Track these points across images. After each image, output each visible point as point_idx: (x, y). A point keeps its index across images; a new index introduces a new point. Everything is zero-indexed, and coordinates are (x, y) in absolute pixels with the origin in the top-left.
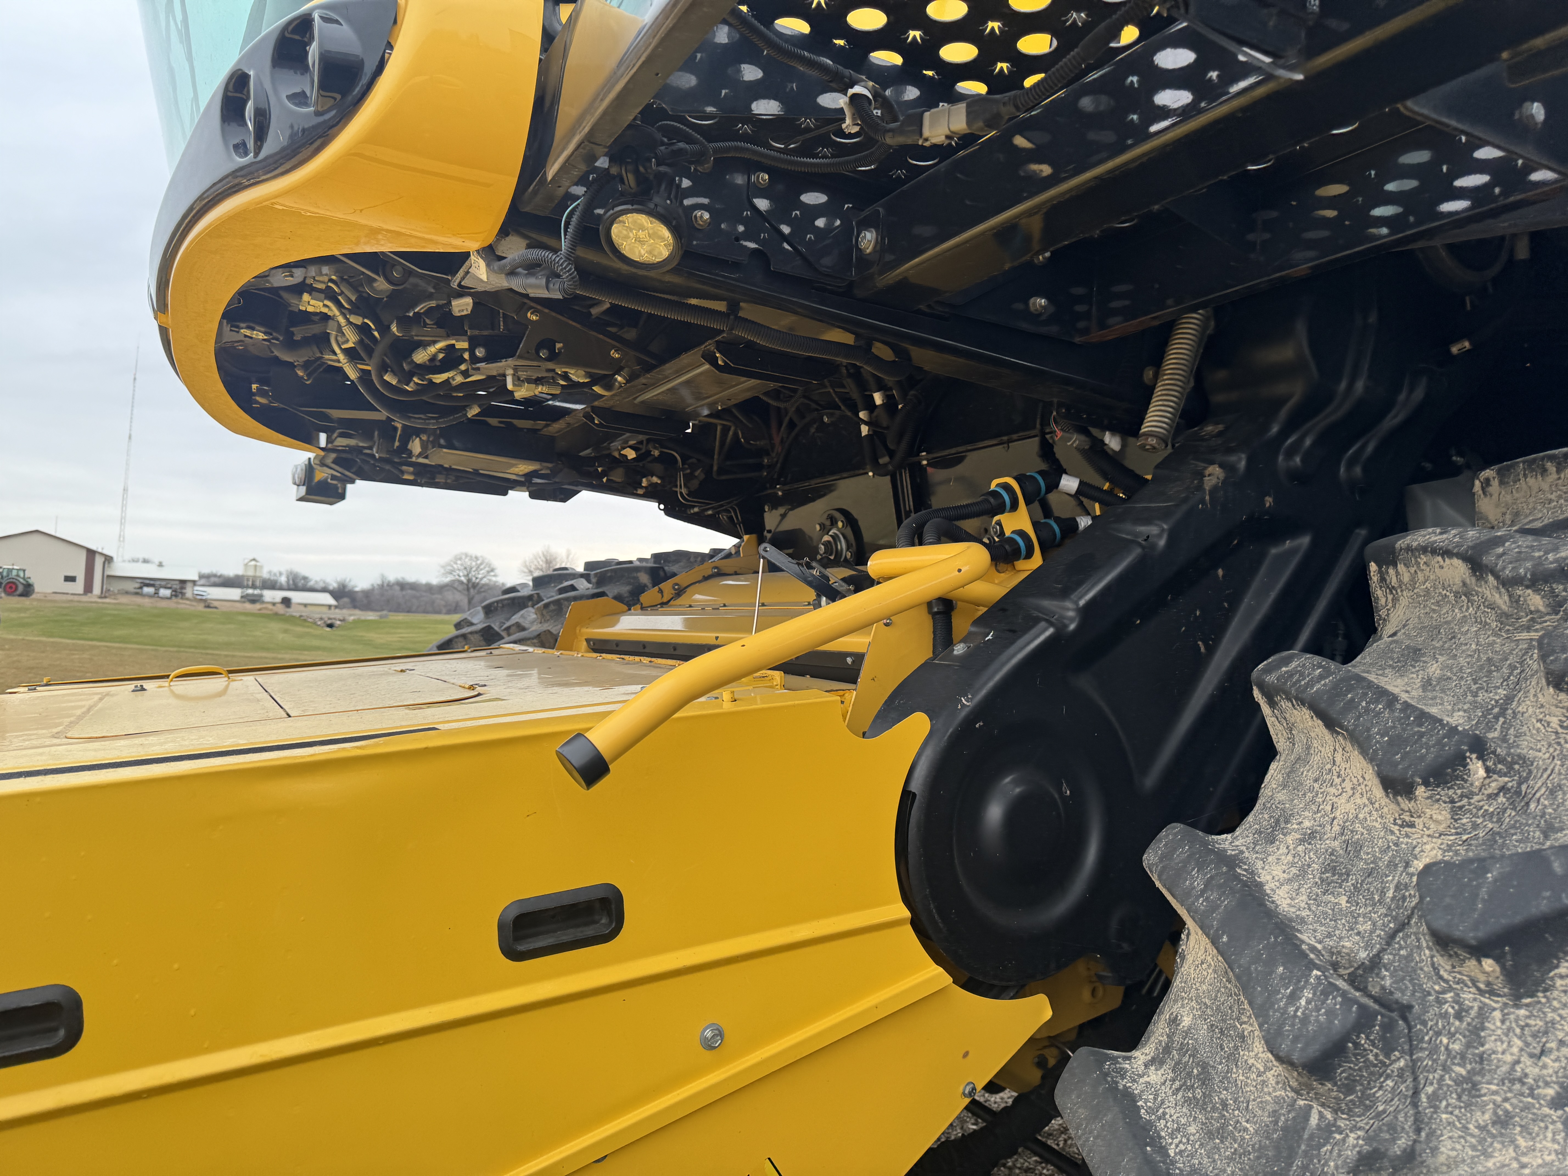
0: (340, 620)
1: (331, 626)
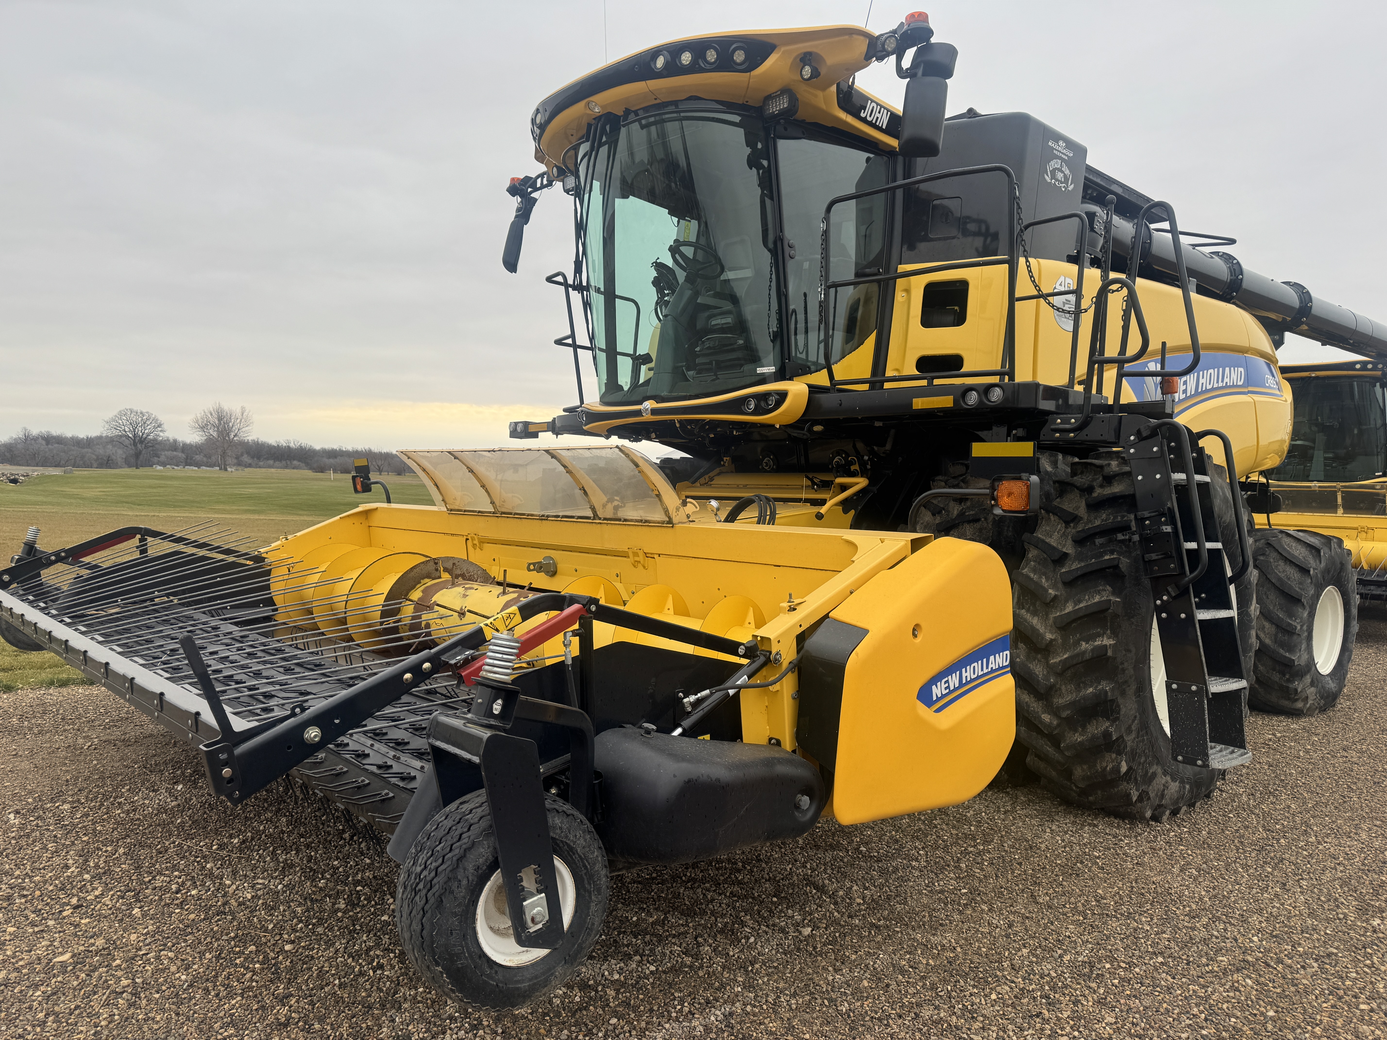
0: (24, 476)
1: (15, 481)
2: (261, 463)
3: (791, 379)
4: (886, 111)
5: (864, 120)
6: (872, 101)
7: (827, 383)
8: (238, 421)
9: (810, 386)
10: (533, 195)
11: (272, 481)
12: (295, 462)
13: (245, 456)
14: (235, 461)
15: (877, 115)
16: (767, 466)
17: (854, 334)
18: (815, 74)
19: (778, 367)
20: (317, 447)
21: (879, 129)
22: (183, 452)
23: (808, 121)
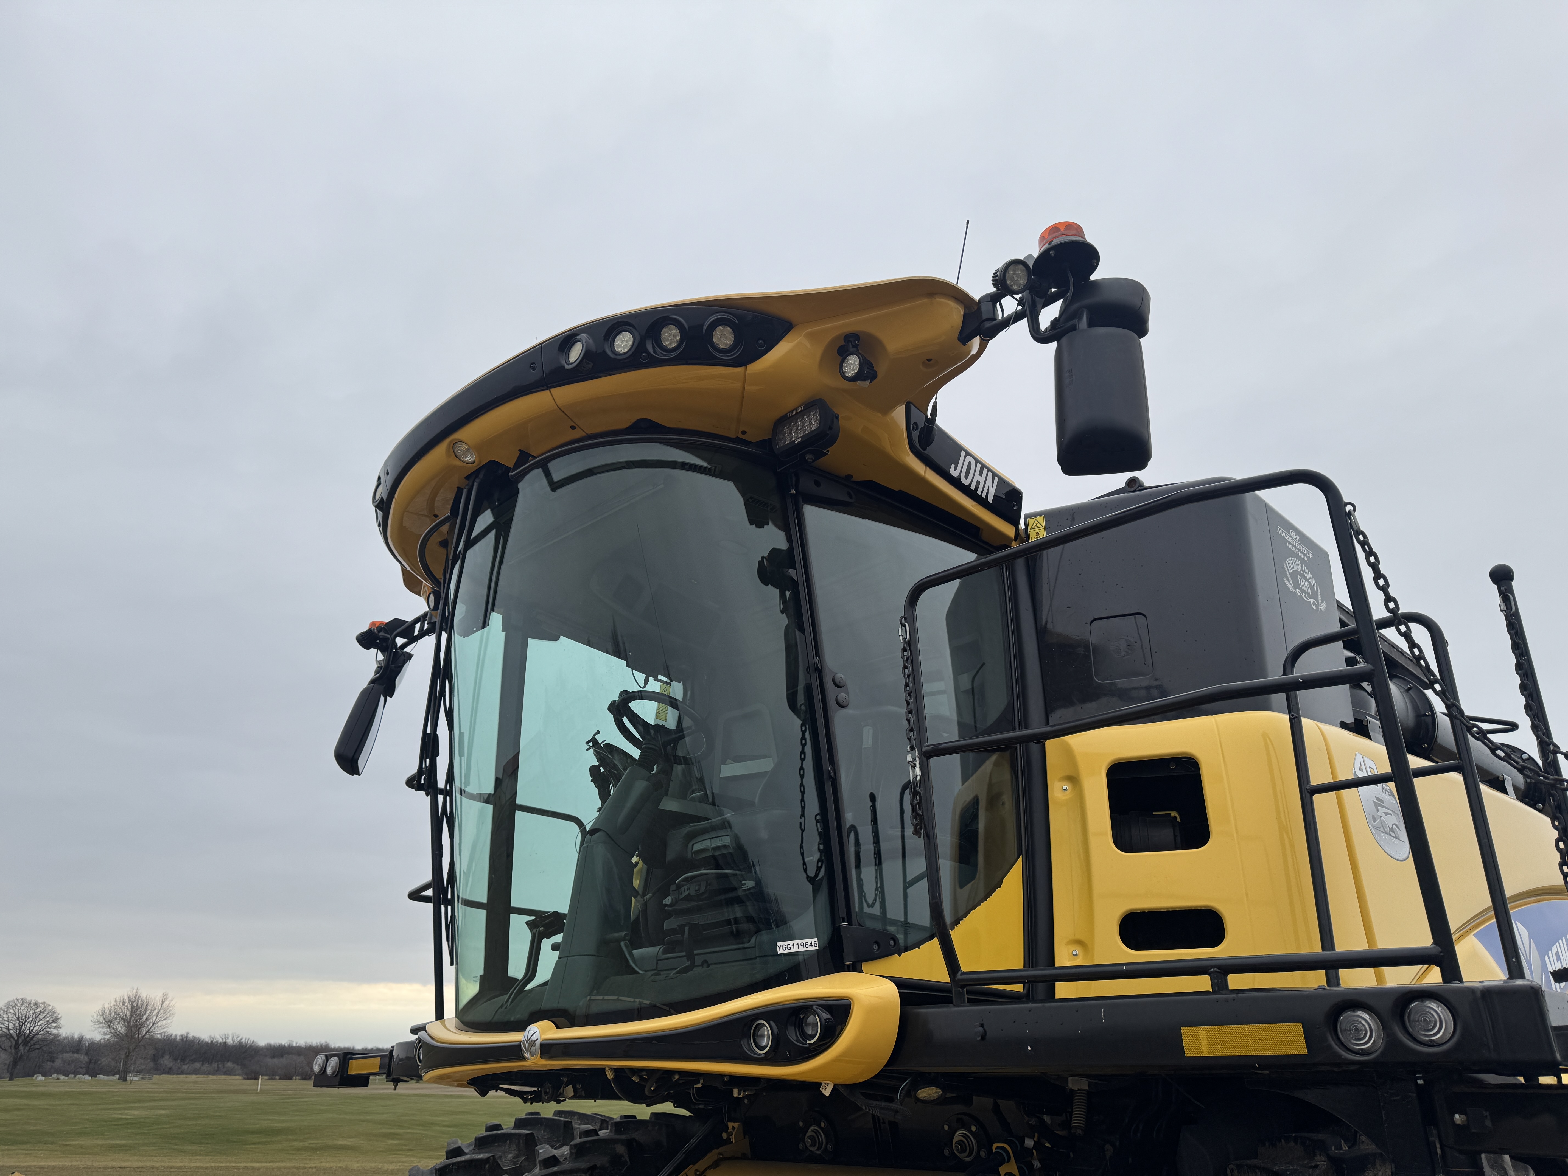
2: (185, 1067)
3: (855, 968)
4: (990, 474)
5: (956, 482)
6: (968, 454)
7: (942, 976)
8: (156, 1011)
9: (900, 983)
10: (407, 650)
11: (179, 1095)
12: (229, 1065)
13: (167, 1057)
14: (152, 1064)
15: (977, 477)
16: (813, 1145)
17: (976, 866)
18: (867, 372)
19: (826, 938)
20: (262, 1043)
21: (982, 501)
22: (87, 1054)
23: (857, 477)
